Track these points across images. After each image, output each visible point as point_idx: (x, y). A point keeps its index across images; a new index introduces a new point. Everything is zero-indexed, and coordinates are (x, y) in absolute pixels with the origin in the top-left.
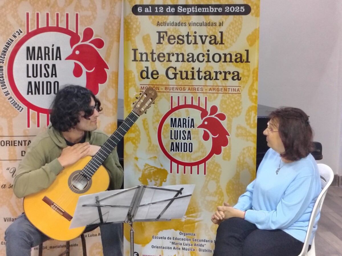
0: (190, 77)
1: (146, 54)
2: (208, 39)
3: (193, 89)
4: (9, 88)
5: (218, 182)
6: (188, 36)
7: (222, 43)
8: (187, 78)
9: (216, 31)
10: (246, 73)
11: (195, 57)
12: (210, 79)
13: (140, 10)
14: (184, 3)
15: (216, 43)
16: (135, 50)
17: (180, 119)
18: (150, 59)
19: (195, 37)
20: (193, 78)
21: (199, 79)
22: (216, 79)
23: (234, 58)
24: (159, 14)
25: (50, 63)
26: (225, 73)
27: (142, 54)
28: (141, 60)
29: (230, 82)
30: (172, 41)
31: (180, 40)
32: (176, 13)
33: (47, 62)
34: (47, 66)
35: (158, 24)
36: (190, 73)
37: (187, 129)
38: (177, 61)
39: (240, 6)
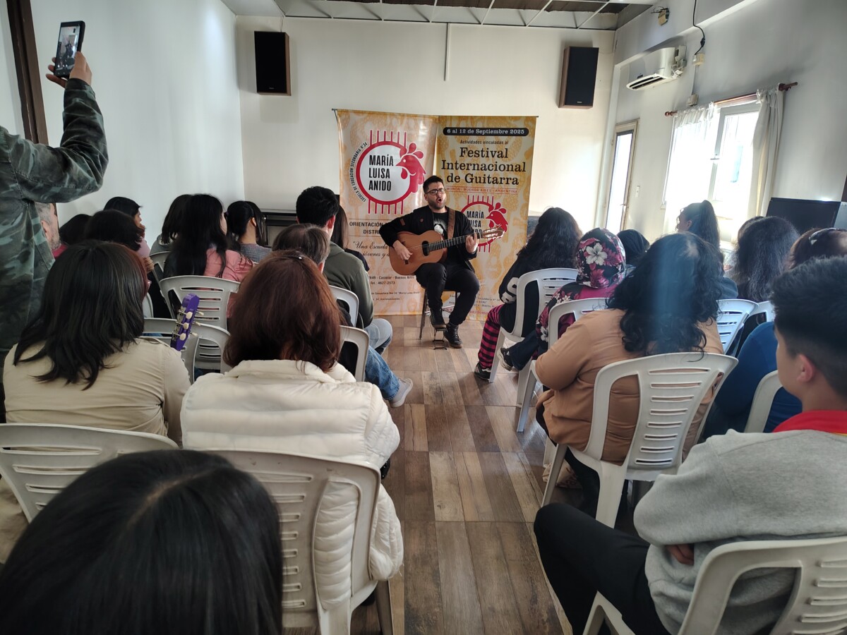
0: (482, 181)
1: (452, 164)
2: (497, 154)
3: (484, 190)
4: (357, 185)
5: (498, 258)
6: (482, 151)
7: (506, 157)
8: (480, 182)
9: (503, 148)
10: (522, 180)
11: (487, 167)
12: (497, 183)
13: (449, 131)
14: (481, 127)
15: (502, 157)
16: (444, 161)
17: (473, 212)
18: (454, 167)
19: (488, 152)
20: (484, 182)
21: (489, 183)
22: (501, 183)
23: (514, 168)
24: (463, 134)
25: (386, 167)
26: (508, 179)
27: (448, 164)
28: (448, 168)
29: (511, 186)
30: (471, 155)
31: (477, 154)
32: (475, 134)
33: (383, 167)
34: (383, 170)
35: (462, 142)
36: (482, 179)
37: (478, 219)
38: (474, 169)
39: (521, 129)
